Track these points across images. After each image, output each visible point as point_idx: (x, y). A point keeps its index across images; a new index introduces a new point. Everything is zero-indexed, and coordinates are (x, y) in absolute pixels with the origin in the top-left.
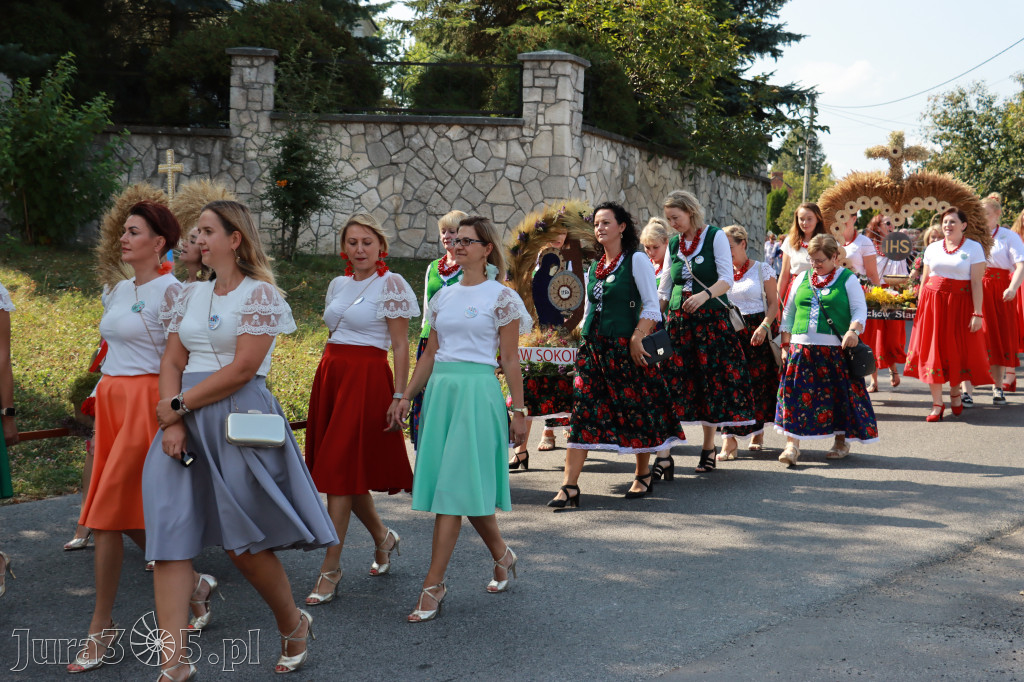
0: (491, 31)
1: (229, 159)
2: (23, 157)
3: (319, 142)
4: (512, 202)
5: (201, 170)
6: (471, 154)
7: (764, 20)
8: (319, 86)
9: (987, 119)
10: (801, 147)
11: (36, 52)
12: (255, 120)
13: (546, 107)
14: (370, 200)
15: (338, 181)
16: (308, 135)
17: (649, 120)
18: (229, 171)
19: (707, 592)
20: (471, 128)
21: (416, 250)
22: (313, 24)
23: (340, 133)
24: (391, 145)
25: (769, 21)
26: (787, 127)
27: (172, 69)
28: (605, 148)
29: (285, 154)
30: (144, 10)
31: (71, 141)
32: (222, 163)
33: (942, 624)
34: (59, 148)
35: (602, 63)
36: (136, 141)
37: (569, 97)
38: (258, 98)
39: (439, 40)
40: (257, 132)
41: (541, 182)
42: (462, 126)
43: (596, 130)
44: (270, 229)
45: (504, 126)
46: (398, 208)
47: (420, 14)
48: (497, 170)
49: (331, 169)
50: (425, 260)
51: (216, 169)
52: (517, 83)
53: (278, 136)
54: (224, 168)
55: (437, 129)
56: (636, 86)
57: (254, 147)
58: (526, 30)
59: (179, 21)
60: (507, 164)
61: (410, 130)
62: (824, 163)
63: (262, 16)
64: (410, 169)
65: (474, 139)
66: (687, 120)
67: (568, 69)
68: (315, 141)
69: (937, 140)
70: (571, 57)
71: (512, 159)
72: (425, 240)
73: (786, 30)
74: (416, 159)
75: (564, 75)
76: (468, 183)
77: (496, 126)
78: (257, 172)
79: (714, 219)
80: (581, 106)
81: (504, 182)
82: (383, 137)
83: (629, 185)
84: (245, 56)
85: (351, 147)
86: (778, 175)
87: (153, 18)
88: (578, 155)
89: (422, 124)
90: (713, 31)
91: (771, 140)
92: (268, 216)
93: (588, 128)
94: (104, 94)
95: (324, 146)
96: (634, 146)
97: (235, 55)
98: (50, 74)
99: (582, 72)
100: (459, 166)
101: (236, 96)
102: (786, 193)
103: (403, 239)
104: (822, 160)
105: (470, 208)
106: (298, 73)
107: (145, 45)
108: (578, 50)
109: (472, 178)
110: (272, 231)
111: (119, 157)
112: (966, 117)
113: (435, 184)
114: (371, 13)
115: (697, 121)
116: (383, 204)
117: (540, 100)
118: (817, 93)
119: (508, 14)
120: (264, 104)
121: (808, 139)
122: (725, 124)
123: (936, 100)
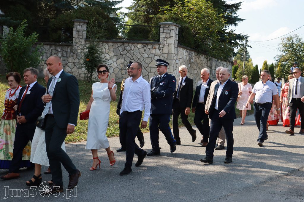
0: (151, 16)
1: (73, 52)
2: (11, 50)
3: (99, 48)
5: (64, 55)
6: (144, 52)
7: (232, 15)
8: (99, 31)
9: (299, 45)
10: (243, 53)
11: (16, 20)
12: (80, 41)
13: (167, 39)
14: (114, 65)
15: (105, 59)
16: (96, 46)
17: (197, 43)
18: (72, 56)
19: (213, 183)
20: (144, 45)
22: (98, 13)
23: (106, 45)
24: (121, 49)
25: (234, 15)
26: (239, 46)
27: (56, 25)
28: (184, 51)
29: (89, 51)
30: (48, 8)
31: (25, 46)
32: (70, 53)
33: (284, 195)
34: (22, 48)
35: (184, 26)
36: (45, 46)
37: (174, 36)
38: (82, 35)
39: (136, 19)
40: (81, 45)
42: (142, 44)
43: (182, 46)
44: (84, 74)
45: (154, 44)
46: (122, 68)
47: (130, 11)
48: (152, 57)
49: (103, 56)
51: (68, 55)
52: (158, 31)
53: (87, 46)
55: (134, 45)
56: (194, 33)
57: (80, 49)
58: (160, 15)
59: (58, 11)
60: (155, 56)
61: (126, 45)
63: (83, 10)
64: (126, 56)
65: (145, 48)
66: (209, 43)
67: (174, 27)
68: (98, 47)
69: (284, 51)
70: (175, 24)
71: (156, 54)
73: (239, 17)
74: (128, 53)
75: (172, 29)
76: (143, 61)
77: (152, 44)
78: (81, 56)
80: (177, 39)
81: (154, 61)
82: (118, 47)
83: (191, 63)
84: (78, 22)
85: (109, 49)
86: (236, 61)
87: (51, 11)
88: (176, 53)
89: (130, 43)
90: (217, 17)
91: (234, 50)
92: (83, 69)
93: (179, 45)
94: (36, 32)
95: (100, 49)
96: (193, 51)
97: (75, 22)
98: (19, 26)
99: (178, 29)
100: (141, 56)
101: (75, 34)
102: (238, 66)
103: (123, 77)
104: (249, 57)
106: (93, 27)
107: (48, 18)
108: (177, 22)
109: (144, 59)
110: (85, 74)
111: (40, 51)
112: (293, 45)
114: (115, 10)
115: (212, 43)
116: (118, 66)
117: (165, 36)
118: (248, 37)
119: (156, 11)
120: (83, 36)
121: (245, 50)
122: (220, 45)
123: (283, 39)
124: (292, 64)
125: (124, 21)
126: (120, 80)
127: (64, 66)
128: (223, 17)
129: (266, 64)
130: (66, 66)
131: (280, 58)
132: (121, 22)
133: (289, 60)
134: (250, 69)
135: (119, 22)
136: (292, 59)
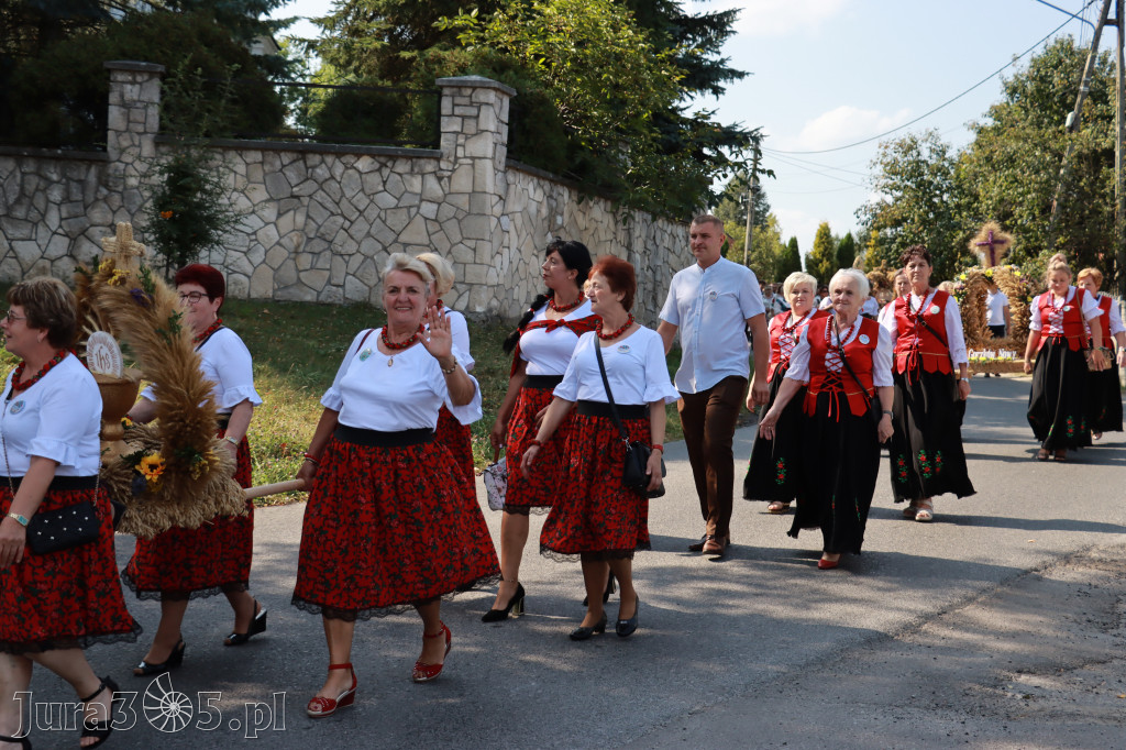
0: (406, 55)
1: (106, 186)
3: (211, 170)
4: (427, 242)
5: (74, 198)
6: (382, 188)
7: (705, 56)
8: (211, 107)
9: (939, 170)
10: (744, 194)
12: (137, 143)
13: (466, 139)
14: (268, 236)
15: (232, 214)
16: (198, 161)
18: (105, 200)
19: (636, 670)
20: (382, 159)
21: (319, 293)
22: (205, 38)
23: (235, 161)
24: (292, 176)
25: (711, 57)
26: (729, 169)
27: (39, 82)
28: (531, 187)
29: (170, 182)
30: (8, 15)
32: (97, 190)
33: (890, 705)
35: (529, 91)
37: (492, 128)
38: (142, 120)
39: (349, 63)
40: (139, 157)
41: (459, 221)
42: (373, 156)
43: (521, 165)
45: (419, 158)
46: (298, 246)
47: (327, 32)
48: (411, 207)
49: (224, 201)
50: (331, 305)
51: (90, 198)
52: (435, 111)
53: (163, 161)
54: (100, 198)
55: (344, 159)
56: (565, 119)
57: (134, 173)
58: (441, 53)
59: (49, 28)
60: (422, 200)
61: (314, 159)
62: (768, 214)
63: (146, 27)
64: (313, 203)
65: (386, 172)
66: (622, 157)
67: (492, 97)
68: (206, 168)
69: (887, 190)
70: (496, 84)
71: (427, 195)
72: (329, 282)
73: (729, 65)
74: (320, 191)
75: (487, 104)
76: (378, 220)
77: (411, 158)
78: (138, 201)
79: (649, 267)
80: (505, 139)
81: (419, 220)
82: (283, 166)
83: (556, 228)
84: (126, 71)
85: (247, 176)
87: (19, 24)
88: (502, 192)
89: (328, 153)
90: (650, 60)
91: (712, 183)
92: (150, 251)
93: (512, 162)
95: (215, 174)
96: (563, 184)
97: (116, 70)
99: (506, 101)
100: (368, 201)
101: (115, 116)
103: (303, 280)
104: (766, 210)
105: (380, 248)
106: (187, 92)
107: (9, 55)
108: (503, 77)
109: (382, 214)
112: (918, 166)
113: (340, 220)
114: (271, 29)
115: (633, 158)
116: (282, 241)
117: (459, 130)
118: (762, 136)
119: (426, 34)
120: (148, 126)
121: (752, 185)
122: (663, 162)
123: (886, 147)
124: (915, 235)
125: (307, 72)
126: (291, 290)
127: (75, 239)
128: (672, 60)
129: (825, 234)
130: (82, 237)
131: (875, 215)
132: (293, 75)
133: (905, 220)
134: (769, 250)
135: (286, 75)
136: (916, 218)
